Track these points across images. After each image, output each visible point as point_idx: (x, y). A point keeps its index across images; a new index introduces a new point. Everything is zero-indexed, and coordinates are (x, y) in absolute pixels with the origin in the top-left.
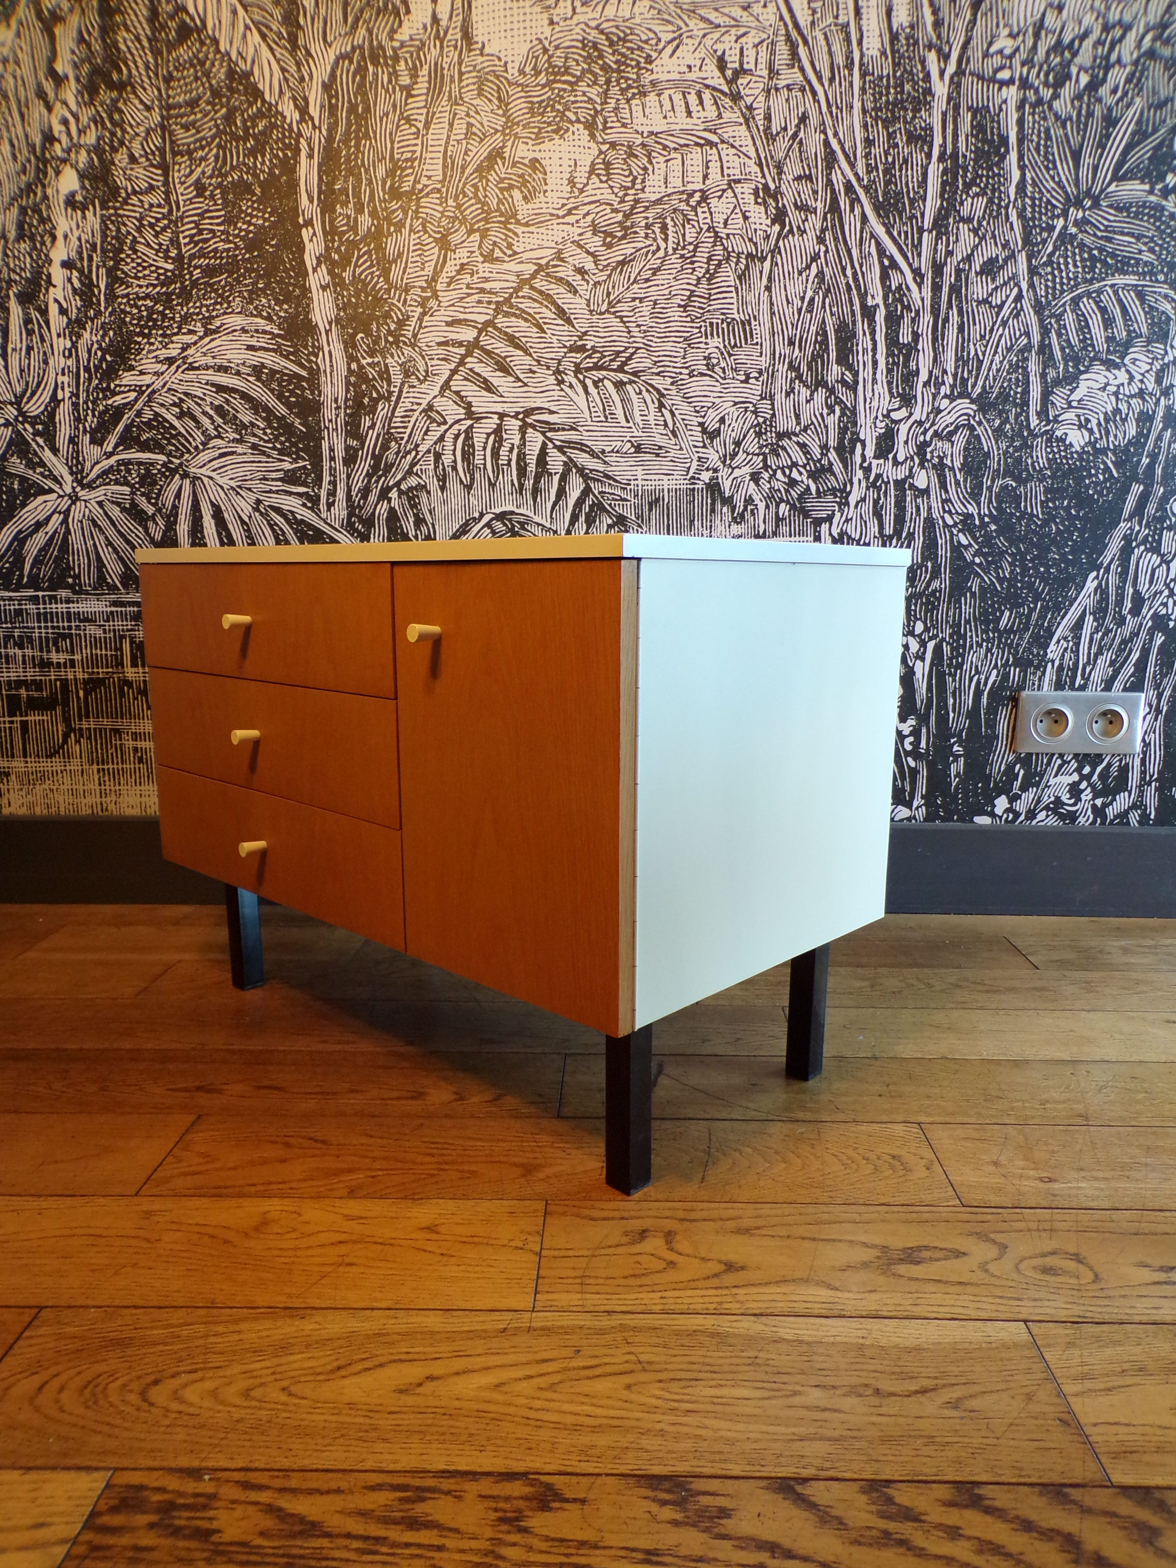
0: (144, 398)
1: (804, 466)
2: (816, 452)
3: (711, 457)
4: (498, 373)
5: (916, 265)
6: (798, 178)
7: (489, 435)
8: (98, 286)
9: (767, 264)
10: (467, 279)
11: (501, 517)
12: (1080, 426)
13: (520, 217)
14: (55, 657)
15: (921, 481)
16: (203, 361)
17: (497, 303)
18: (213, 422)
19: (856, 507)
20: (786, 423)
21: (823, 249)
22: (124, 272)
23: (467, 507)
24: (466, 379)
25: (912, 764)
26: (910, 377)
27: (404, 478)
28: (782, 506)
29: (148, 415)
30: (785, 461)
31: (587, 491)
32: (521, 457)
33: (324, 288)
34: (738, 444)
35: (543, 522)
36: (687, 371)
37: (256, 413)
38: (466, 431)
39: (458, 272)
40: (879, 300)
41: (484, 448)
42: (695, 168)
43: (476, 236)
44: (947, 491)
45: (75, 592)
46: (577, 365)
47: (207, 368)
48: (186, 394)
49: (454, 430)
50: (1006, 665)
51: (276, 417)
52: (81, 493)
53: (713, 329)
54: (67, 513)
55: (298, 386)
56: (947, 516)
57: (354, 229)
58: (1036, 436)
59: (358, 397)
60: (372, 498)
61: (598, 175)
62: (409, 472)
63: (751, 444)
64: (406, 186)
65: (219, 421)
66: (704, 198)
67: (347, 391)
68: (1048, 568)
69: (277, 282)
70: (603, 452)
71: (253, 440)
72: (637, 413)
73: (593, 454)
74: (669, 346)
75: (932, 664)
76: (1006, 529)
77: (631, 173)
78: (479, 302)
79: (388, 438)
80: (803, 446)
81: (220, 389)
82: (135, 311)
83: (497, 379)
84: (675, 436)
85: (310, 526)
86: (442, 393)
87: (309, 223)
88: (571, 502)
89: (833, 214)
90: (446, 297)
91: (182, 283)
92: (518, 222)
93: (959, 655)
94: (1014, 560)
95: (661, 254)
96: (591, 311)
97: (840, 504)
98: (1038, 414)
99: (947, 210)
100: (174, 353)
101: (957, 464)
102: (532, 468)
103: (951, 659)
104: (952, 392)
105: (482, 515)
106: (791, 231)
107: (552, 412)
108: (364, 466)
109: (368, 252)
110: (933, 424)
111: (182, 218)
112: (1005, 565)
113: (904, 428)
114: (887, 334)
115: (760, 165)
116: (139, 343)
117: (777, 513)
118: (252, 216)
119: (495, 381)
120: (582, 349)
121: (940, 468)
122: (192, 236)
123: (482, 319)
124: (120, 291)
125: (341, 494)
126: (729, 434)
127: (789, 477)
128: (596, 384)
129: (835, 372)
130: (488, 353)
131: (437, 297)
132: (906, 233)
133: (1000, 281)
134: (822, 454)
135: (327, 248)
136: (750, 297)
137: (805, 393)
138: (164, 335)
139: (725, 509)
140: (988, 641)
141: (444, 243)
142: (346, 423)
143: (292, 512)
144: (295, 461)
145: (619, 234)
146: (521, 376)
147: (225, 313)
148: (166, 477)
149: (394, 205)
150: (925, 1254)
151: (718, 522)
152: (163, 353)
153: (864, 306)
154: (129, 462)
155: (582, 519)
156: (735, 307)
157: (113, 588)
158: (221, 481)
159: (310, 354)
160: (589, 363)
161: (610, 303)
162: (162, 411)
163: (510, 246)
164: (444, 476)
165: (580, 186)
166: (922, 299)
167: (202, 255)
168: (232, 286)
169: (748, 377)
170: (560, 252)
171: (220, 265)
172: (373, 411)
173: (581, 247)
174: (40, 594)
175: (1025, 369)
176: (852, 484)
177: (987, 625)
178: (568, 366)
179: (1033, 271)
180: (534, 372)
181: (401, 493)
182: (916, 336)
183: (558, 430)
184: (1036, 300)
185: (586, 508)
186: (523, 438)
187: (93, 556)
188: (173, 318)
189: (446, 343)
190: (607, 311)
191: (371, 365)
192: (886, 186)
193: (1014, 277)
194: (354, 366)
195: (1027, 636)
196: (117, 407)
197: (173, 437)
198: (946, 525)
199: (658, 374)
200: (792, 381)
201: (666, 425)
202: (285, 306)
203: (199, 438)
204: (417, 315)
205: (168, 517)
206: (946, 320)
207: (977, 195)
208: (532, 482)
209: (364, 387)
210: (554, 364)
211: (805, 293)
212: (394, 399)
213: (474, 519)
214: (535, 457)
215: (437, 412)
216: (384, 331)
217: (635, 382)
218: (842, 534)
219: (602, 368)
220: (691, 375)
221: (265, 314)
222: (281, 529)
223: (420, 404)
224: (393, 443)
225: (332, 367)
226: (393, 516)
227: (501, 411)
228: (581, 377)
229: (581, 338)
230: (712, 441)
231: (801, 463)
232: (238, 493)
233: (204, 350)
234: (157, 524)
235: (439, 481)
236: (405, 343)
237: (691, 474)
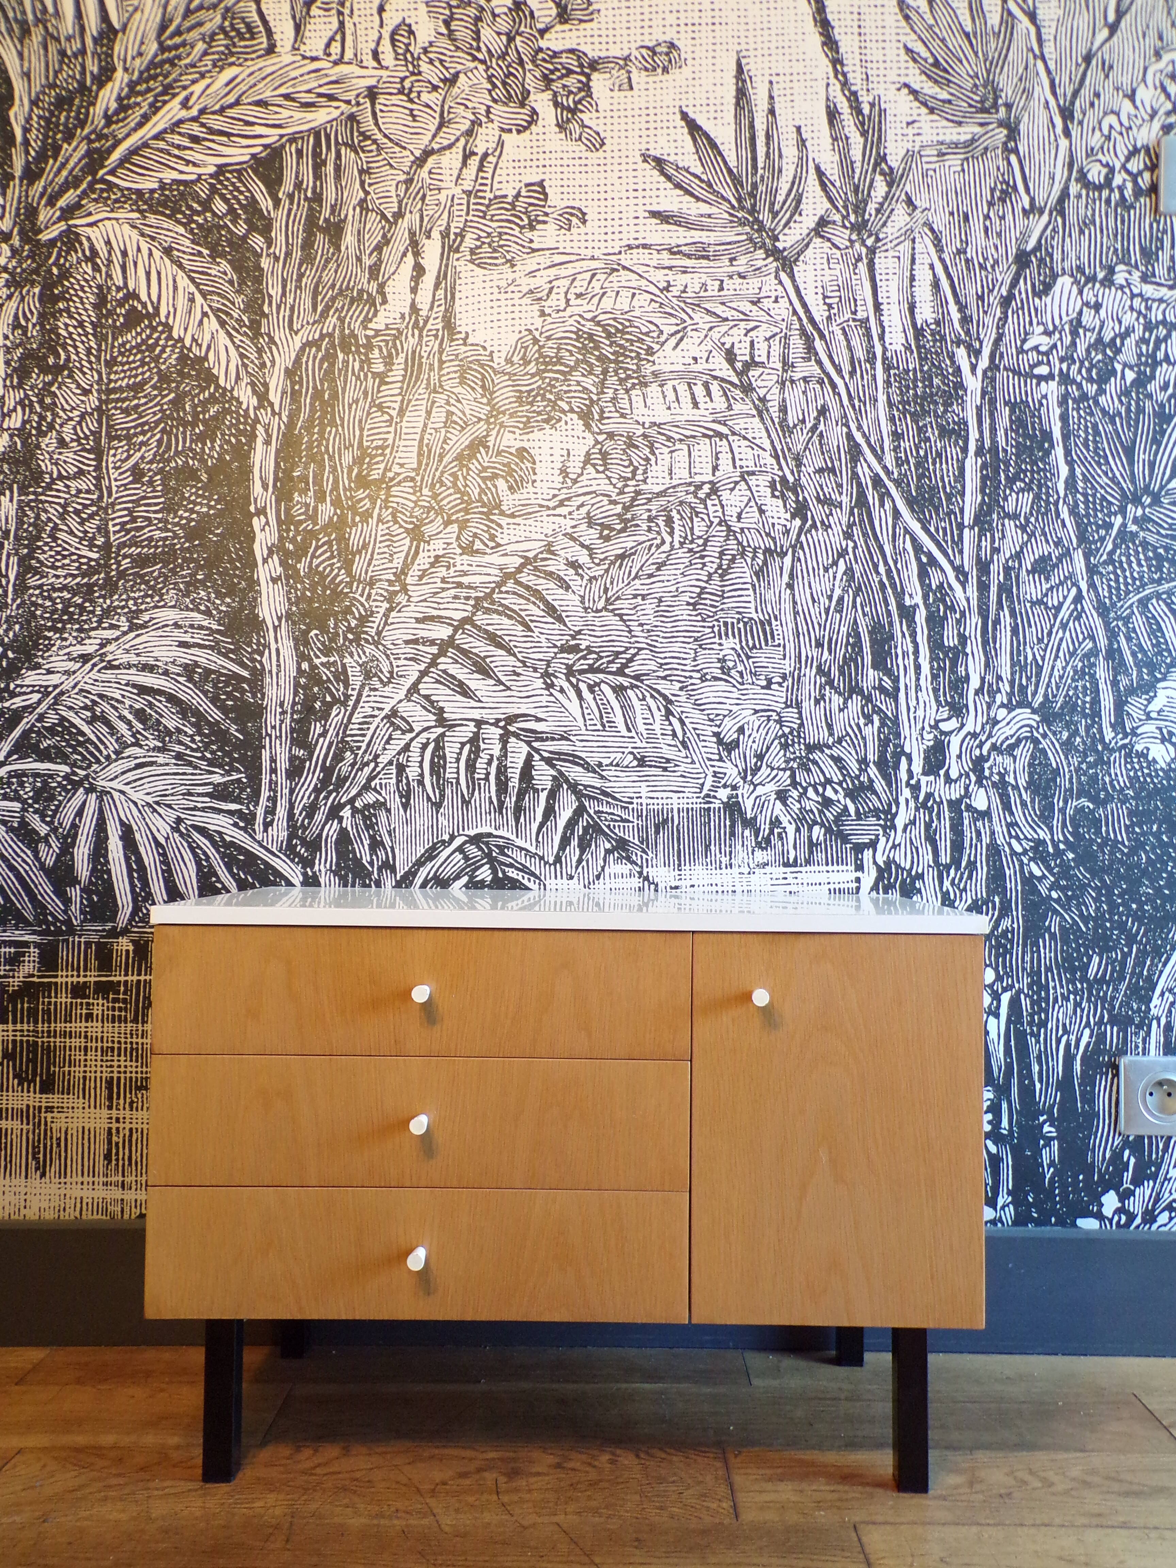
0: (50, 700)
1: (840, 784)
2: (854, 767)
3: (728, 772)
4: (476, 676)
5: (958, 562)
6: (820, 471)
7: (463, 744)
8: (7, 576)
9: (788, 560)
10: (443, 572)
11: (476, 840)
12: (1163, 740)
13: (504, 508)
15: (980, 801)
16: (125, 659)
17: (477, 599)
18: (131, 727)
19: (905, 831)
20: (816, 733)
21: (851, 544)
22: (39, 561)
23: (435, 827)
24: (438, 682)
25: (993, 1149)
26: (959, 684)
28: (816, 829)
29: (51, 720)
30: (816, 777)
31: (580, 811)
32: (502, 771)
33: (274, 580)
34: (760, 757)
35: (527, 846)
36: (699, 675)
37: (185, 718)
38: (437, 741)
39: (432, 565)
40: (918, 599)
41: (458, 760)
42: (704, 459)
43: (455, 528)
44: (1012, 813)
46: (569, 667)
47: (129, 666)
48: (101, 696)
49: (422, 739)
50: (1100, 1022)
51: (208, 723)
53: (727, 630)
55: (238, 688)
56: (1014, 842)
57: (313, 518)
58: (1112, 751)
59: (309, 701)
60: (320, 817)
61: (594, 465)
62: (366, 787)
63: (776, 756)
64: (375, 475)
65: (139, 726)
66: (714, 490)
67: (296, 694)
68: (1141, 905)
69: (220, 574)
70: (600, 765)
71: (178, 748)
72: (640, 721)
73: (587, 767)
74: (676, 647)
75: (1009, 1021)
76: (1086, 858)
77: (631, 463)
78: (456, 597)
79: (342, 747)
80: (837, 760)
81: (143, 690)
82: (48, 603)
83: (475, 682)
84: (686, 747)
85: (241, 849)
86: (408, 697)
87: (261, 512)
88: (562, 823)
89: (860, 509)
90: (416, 592)
91: (107, 573)
92: (502, 513)
93: (1041, 1010)
94: (1099, 894)
95: (666, 547)
96: (586, 609)
97: (884, 828)
98: (1112, 725)
99: (989, 506)
100: (91, 650)
101: (1022, 782)
102: (514, 783)
103: (1032, 1015)
104: (1010, 701)
105: (452, 838)
106: (814, 526)
107: (538, 720)
108: (311, 779)
109: (329, 543)
110: (990, 736)
111: (113, 504)
112: (1089, 901)
113: (955, 742)
114: (929, 637)
115: (777, 457)
116: (50, 639)
117: (810, 838)
118: (195, 503)
119: (473, 685)
120: (575, 649)
121: (1002, 786)
122: (123, 524)
123: (458, 615)
124: (33, 581)
125: (281, 812)
126: (750, 745)
127: (823, 795)
128: (591, 688)
129: (871, 677)
130: (465, 652)
131: (406, 591)
132: (944, 529)
133: (1054, 581)
134: (860, 770)
135: (281, 538)
136: (770, 595)
137: (837, 700)
138: (80, 630)
139: (747, 833)
140: (1075, 993)
141: (416, 534)
142: (293, 730)
143: (220, 833)
144: (228, 773)
145: (618, 527)
146: (503, 679)
147: (156, 607)
148: (68, 791)
149: (361, 494)
151: (739, 847)
152: (78, 650)
153: (901, 606)
154: (24, 773)
155: (575, 842)
156: (752, 605)
158: (135, 796)
159: (254, 651)
160: (583, 665)
161: (607, 600)
162: (70, 715)
163: (492, 538)
164: (408, 791)
165: (574, 476)
166: (968, 600)
167: (134, 543)
168: (166, 577)
169: (770, 682)
170: (550, 544)
171: (155, 554)
172: (325, 715)
173: (574, 539)
175: (1093, 676)
176: (898, 805)
177: (1073, 974)
178: (559, 667)
179: (1092, 570)
180: (518, 675)
181: (355, 811)
182: (963, 639)
183: (547, 739)
184: (1099, 601)
185: (579, 830)
186: (504, 748)
188: (93, 612)
189: (416, 642)
190: (605, 608)
191: (327, 665)
192: (919, 480)
193: (1071, 576)
194: (305, 666)
195: (1123, 987)
196: (15, 711)
197: (80, 744)
198: (1013, 853)
199: (664, 678)
200: (822, 687)
201: (674, 735)
202: (228, 600)
203: (113, 746)
204: (382, 611)
205: (65, 837)
206: (997, 622)
207: (1022, 490)
208: (514, 799)
209: (316, 689)
210: (542, 665)
211: (832, 591)
212: (351, 703)
213: (443, 842)
214: (518, 771)
215: (402, 718)
216: (343, 628)
217: (637, 687)
218: (889, 863)
219: (598, 670)
220: (703, 679)
221: (202, 608)
222: (205, 853)
223: (382, 709)
224: (348, 753)
225: (279, 666)
226: (344, 838)
227: (478, 717)
228: (574, 680)
229: (573, 637)
230: (730, 754)
231: (835, 780)
232: (155, 810)
233: (127, 646)
234: (50, 846)
235: (401, 797)
236: (367, 641)
237: (705, 792)
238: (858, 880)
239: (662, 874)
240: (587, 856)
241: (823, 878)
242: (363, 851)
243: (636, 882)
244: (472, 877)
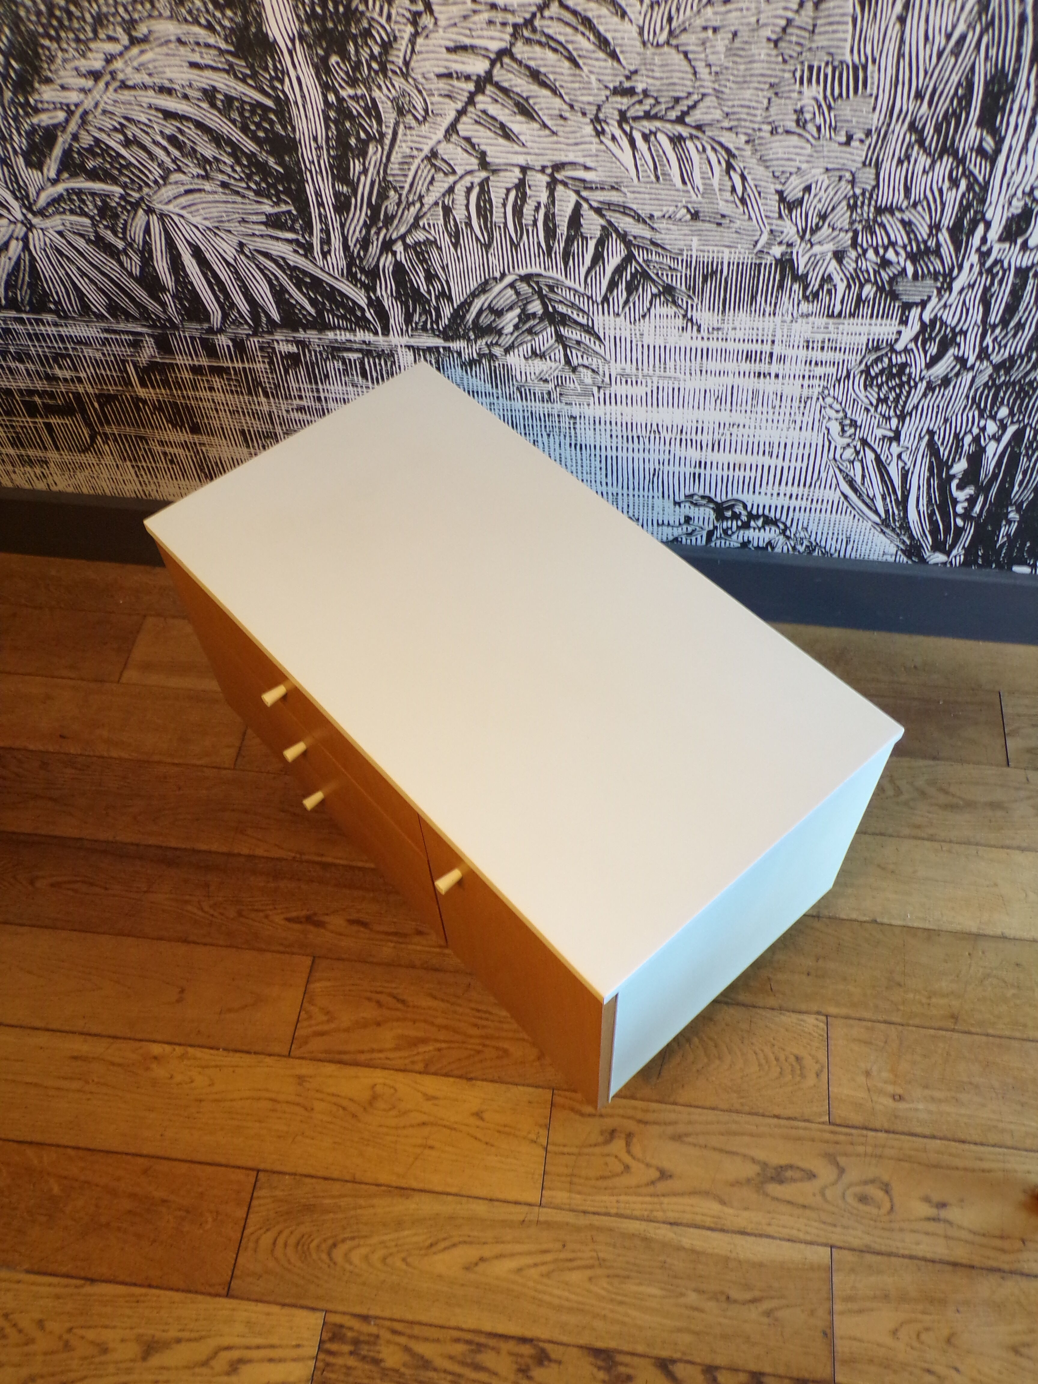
0: (76, 119)
1: (904, 247)
2: (923, 230)
3: (786, 231)
4: (519, 118)
7: (509, 190)
11: (527, 278)
14: (58, 372)
16: (136, 78)
17: (515, 26)
18: (168, 153)
19: (960, 292)
20: (890, 196)
23: (485, 265)
24: (477, 123)
25: (960, 522)
27: (409, 231)
28: (868, 287)
29: (86, 140)
30: (880, 239)
31: (629, 258)
32: (550, 217)
34: (823, 217)
35: (577, 286)
36: (768, 128)
37: (219, 146)
38: (481, 185)
41: (504, 205)
45: (59, 317)
46: (623, 113)
47: (145, 87)
48: (127, 119)
49: (466, 182)
51: (245, 153)
52: (35, 221)
53: (811, 75)
54: (25, 239)
55: (264, 118)
59: (342, 138)
60: (374, 249)
62: (415, 225)
63: (841, 217)
65: (175, 153)
67: (328, 128)
70: (651, 217)
71: (221, 177)
72: (697, 175)
73: (638, 218)
74: (748, 94)
75: (1008, 446)
78: (490, 22)
79: (385, 187)
80: (907, 225)
81: (168, 115)
83: (517, 124)
84: (744, 203)
85: (305, 273)
86: (447, 138)
88: (610, 269)
96: (644, 43)
97: (940, 289)
100: (98, 64)
102: (563, 229)
105: (503, 275)
107: (587, 168)
108: (359, 216)
116: (48, 48)
117: (859, 296)
119: (515, 128)
120: (631, 92)
123: (495, 46)
125: (336, 242)
126: (814, 205)
127: (883, 258)
128: (646, 137)
129: (972, 136)
130: (505, 91)
131: (432, 12)
134: (930, 234)
136: (873, 32)
137: (923, 161)
138: (77, 40)
139: (796, 286)
142: (332, 166)
143: (283, 259)
144: (276, 204)
146: (549, 123)
147: (150, 16)
148: (128, 211)
150: (789, 1173)
151: (785, 299)
152: (84, 65)
154: (80, 191)
155: (622, 286)
156: (848, 44)
157: (100, 317)
158: (194, 220)
159: (273, 79)
160: (638, 110)
161: (671, 32)
162: (103, 137)
164: (457, 232)
169: (850, 138)
172: (363, 153)
174: (24, 316)
176: (960, 267)
178: (610, 112)
180: (565, 119)
181: (406, 246)
183: (596, 189)
185: (627, 275)
186: (552, 196)
187: (69, 285)
189: (449, 76)
190: (667, 43)
191: (355, 98)
194: (331, 98)
196: (47, 127)
197: (124, 167)
199: (730, 129)
200: (910, 146)
201: (734, 189)
202: (229, 13)
203: (157, 172)
204: (407, 36)
205: (142, 252)
208: (562, 245)
209: (348, 125)
210: (591, 110)
211: (954, 27)
212: (387, 141)
213: (495, 279)
214: (567, 220)
215: (443, 159)
216: (365, 54)
217: (697, 138)
218: (933, 322)
219: (656, 117)
220: (774, 132)
221: (203, 21)
222: (273, 274)
223: (419, 150)
224: (392, 193)
225: (303, 97)
226: (399, 270)
227: (523, 163)
228: (627, 128)
229: (628, 78)
230: (790, 212)
231: (900, 242)
232: (215, 233)
233: (135, 64)
234: (131, 259)
235: (450, 236)
236: (394, 72)
237: (759, 246)
238: (899, 333)
239: (705, 317)
240: (634, 297)
241: (865, 329)
242: (420, 281)
243: (680, 322)
244: (523, 310)
